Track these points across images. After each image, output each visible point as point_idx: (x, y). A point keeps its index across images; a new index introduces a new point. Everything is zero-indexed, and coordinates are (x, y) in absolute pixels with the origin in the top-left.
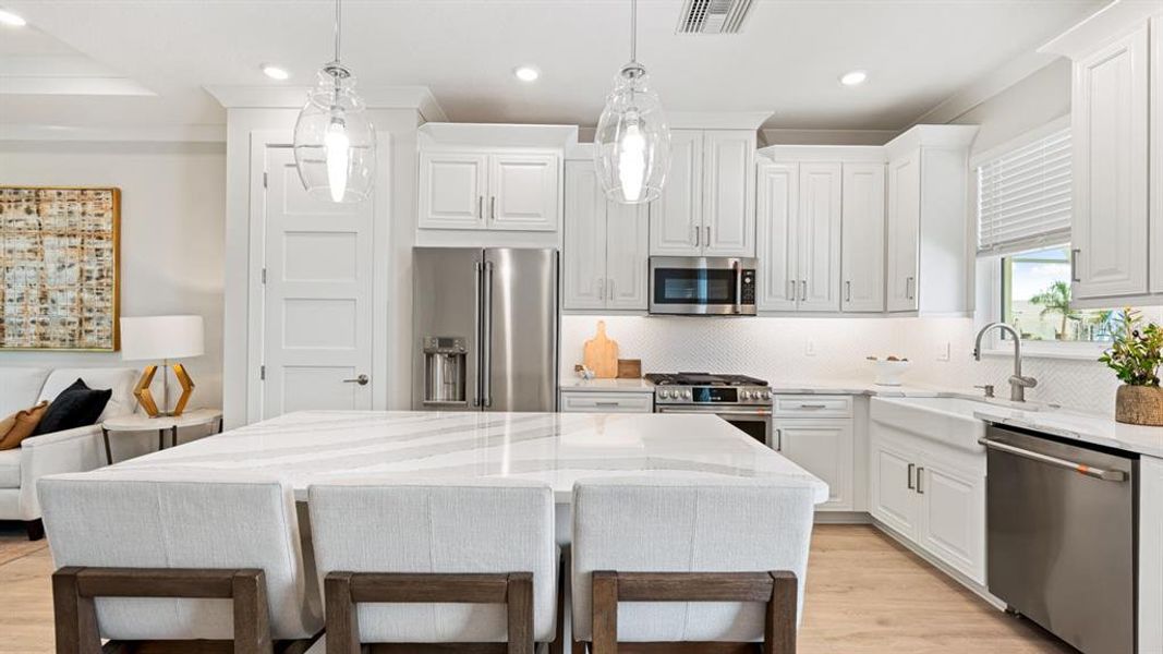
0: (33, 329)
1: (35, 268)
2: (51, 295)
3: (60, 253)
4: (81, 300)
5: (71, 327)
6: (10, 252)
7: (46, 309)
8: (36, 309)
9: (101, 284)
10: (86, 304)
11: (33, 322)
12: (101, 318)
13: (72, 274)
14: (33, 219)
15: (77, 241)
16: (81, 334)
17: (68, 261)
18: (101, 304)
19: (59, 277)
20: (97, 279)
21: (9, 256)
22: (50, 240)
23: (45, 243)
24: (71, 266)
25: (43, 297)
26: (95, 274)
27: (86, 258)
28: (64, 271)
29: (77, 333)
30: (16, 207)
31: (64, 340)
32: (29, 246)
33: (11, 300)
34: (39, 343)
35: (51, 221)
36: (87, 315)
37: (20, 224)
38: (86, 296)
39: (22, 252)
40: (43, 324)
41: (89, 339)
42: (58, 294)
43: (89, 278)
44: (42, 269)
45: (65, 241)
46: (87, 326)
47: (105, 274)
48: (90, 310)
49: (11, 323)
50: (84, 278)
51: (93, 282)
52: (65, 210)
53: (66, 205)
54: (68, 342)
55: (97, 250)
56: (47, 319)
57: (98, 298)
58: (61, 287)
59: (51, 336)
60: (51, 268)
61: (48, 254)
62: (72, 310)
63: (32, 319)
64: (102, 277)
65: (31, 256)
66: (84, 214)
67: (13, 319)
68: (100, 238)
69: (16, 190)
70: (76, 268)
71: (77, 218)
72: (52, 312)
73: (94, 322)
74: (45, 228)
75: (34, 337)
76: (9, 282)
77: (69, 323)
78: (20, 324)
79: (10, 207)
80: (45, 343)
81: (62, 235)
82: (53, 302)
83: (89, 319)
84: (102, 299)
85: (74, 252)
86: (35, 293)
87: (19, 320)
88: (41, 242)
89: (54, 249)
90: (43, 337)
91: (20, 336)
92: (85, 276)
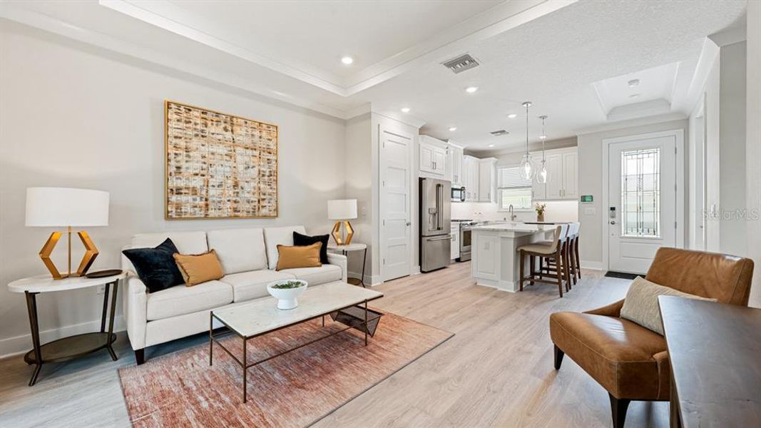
0: (229, 205)
1: (230, 167)
2: (241, 184)
3: (247, 159)
4: (259, 189)
5: (253, 204)
6: (213, 154)
7: (238, 193)
8: (231, 192)
9: (270, 179)
10: (262, 190)
11: (229, 201)
12: (271, 199)
13: (254, 172)
14: (228, 135)
15: (256, 153)
16: (259, 208)
17: (252, 164)
18: (271, 191)
19: (246, 174)
20: (268, 176)
21: (212, 157)
22: (240, 150)
23: (237, 152)
24: (253, 167)
25: (236, 186)
26: (267, 174)
27: (262, 164)
28: (249, 170)
29: (257, 207)
30: (217, 125)
31: (249, 212)
32: (226, 152)
33: (213, 186)
34: (233, 214)
35: (241, 138)
36: (263, 197)
37: (220, 137)
38: (262, 186)
39: (221, 155)
40: (235, 202)
41: (264, 211)
42: (246, 184)
43: (263, 175)
44: (235, 167)
45: (249, 152)
46: (263, 203)
47: (272, 174)
48: (264, 194)
49: (214, 202)
50: (261, 175)
51: (266, 178)
52: (250, 133)
53: (250, 130)
54: (251, 213)
55: (268, 159)
56: (238, 199)
57: (268, 187)
58: (247, 180)
59: (241, 209)
60: (241, 168)
61: (239, 158)
62: (254, 194)
63: (228, 199)
64: (271, 175)
65: (228, 158)
66: (260, 137)
67: (214, 199)
68: (270, 153)
69: (218, 114)
70: (256, 169)
71: (256, 139)
72: (240, 194)
73: (267, 201)
74: (237, 142)
75: (229, 210)
76: (211, 174)
77: (252, 202)
78: (219, 202)
79: (212, 124)
80: (237, 214)
81: (247, 148)
82: (242, 188)
83: (264, 199)
84: (271, 188)
85: (256, 160)
86: (230, 182)
87: (218, 199)
88: (234, 151)
89: (242, 157)
90: (235, 210)
91: (219, 209)
92: (260, 173)
